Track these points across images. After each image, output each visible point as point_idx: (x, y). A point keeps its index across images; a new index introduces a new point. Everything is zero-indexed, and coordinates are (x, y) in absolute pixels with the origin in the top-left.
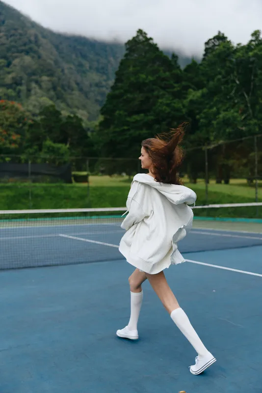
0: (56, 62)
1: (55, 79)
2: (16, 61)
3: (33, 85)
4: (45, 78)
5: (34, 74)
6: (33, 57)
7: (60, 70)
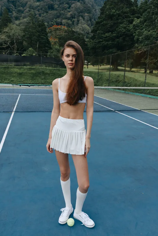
0: (93, 6)
1: (91, 15)
2: (73, 5)
3: (81, 18)
4: (86, 14)
5: (81, 12)
6: (81, 3)
7: (94, 10)
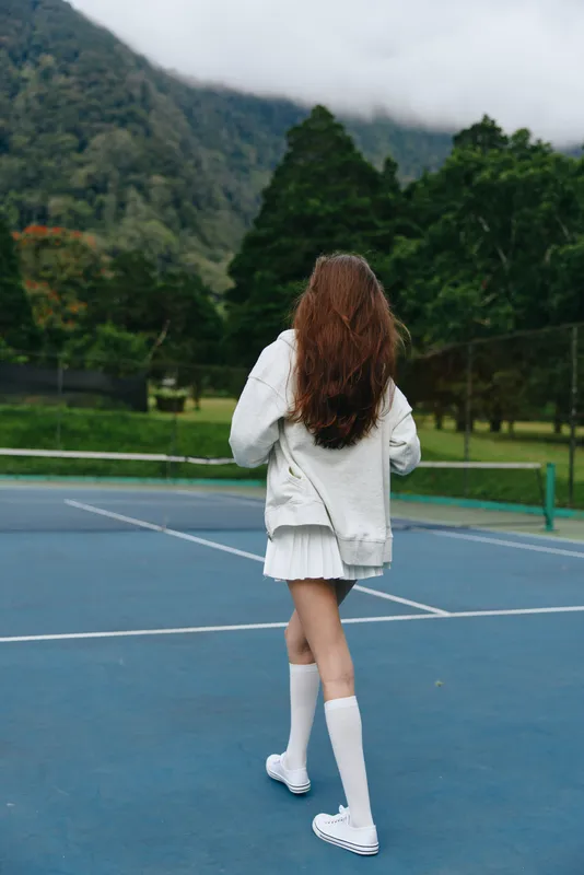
0: (184, 145)
1: (179, 182)
2: (97, 141)
3: (132, 193)
4: (157, 179)
5: (134, 169)
6: (135, 133)
7: (191, 162)
